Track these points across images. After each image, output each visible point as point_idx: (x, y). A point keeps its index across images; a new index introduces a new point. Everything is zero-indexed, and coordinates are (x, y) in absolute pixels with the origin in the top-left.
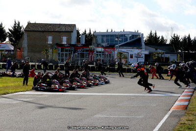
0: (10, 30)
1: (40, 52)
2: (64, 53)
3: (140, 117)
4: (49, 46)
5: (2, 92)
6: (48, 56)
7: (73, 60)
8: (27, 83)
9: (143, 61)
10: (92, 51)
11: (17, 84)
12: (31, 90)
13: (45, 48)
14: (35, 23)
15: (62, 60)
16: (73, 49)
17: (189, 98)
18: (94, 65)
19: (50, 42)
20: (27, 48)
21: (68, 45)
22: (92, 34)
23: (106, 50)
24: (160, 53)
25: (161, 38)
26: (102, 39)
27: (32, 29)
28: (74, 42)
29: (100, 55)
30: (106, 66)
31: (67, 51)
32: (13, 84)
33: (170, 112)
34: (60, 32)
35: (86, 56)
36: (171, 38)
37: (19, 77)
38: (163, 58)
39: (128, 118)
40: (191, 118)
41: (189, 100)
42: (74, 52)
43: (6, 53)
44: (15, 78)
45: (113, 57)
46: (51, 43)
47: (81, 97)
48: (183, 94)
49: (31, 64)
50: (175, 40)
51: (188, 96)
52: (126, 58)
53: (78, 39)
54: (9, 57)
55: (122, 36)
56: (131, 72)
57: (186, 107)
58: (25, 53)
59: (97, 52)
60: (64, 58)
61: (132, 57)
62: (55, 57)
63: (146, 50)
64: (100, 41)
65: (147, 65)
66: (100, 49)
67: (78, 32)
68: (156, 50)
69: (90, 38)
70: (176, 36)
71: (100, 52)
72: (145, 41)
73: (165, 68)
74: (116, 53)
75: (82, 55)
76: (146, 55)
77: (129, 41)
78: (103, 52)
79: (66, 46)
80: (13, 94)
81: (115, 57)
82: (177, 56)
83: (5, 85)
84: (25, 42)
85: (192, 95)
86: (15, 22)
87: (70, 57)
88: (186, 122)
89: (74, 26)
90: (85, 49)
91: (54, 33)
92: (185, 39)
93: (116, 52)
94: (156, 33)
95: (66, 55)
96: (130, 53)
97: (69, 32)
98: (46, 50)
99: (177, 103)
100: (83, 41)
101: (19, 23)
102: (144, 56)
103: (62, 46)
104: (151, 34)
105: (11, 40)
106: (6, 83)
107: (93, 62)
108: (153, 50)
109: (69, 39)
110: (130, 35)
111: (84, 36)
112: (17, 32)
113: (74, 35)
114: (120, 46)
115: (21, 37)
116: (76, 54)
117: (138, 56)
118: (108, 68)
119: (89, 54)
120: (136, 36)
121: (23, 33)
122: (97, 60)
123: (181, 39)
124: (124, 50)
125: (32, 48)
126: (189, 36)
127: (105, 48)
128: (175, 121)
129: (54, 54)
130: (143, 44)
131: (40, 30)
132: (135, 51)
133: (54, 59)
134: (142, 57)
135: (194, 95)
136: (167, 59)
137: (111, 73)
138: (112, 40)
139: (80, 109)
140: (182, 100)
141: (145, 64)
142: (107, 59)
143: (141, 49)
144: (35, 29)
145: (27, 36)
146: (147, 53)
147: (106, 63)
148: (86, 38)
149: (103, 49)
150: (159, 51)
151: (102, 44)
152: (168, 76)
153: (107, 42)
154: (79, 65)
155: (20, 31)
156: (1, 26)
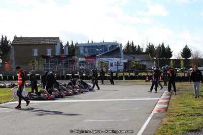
1: (27, 64)
2: (50, 64)
4: (35, 58)
6: (34, 67)
7: (58, 70)
9: (123, 68)
10: (74, 61)
11: (7, 94)
13: (31, 59)
14: (21, 37)
16: (57, 60)
17: (168, 101)
18: (78, 74)
19: (36, 54)
20: (14, 61)
21: (52, 57)
22: (74, 45)
23: (88, 59)
24: (137, 61)
25: (137, 47)
26: (84, 50)
27: (19, 43)
28: (58, 53)
29: (83, 65)
30: (89, 74)
31: (52, 62)
32: (3, 95)
33: (152, 114)
34: (45, 44)
35: (70, 66)
36: (147, 47)
37: (8, 87)
38: (140, 65)
41: (168, 103)
42: (59, 63)
44: (5, 89)
45: (95, 66)
46: (37, 55)
47: (69, 104)
48: (162, 97)
50: (151, 49)
51: (167, 99)
52: (107, 66)
53: (62, 51)
55: (102, 46)
57: (166, 110)
59: (80, 62)
60: (50, 68)
61: (112, 65)
62: (42, 68)
63: (125, 58)
64: (82, 52)
65: (126, 72)
66: (82, 59)
67: (61, 45)
68: (134, 58)
69: (73, 50)
70: (151, 44)
71: (83, 62)
72: (124, 51)
73: (143, 74)
74: (97, 63)
75: (66, 66)
76: (124, 63)
77: (109, 51)
78: (85, 62)
79: (51, 57)
80: (4, 104)
81: (97, 65)
82: (153, 63)
84: (12, 55)
85: (170, 98)
86: (2, 37)
87: (55, 67)
88: (168, 123)
89: (58, 38)
90: (69, 59)
91: (39, 46)
92: (159, 47)
94: (133, 43)
96: (110, 62)
97: (53, 44)
98: (33, 62)
99: (157, 106)
100: (67, 53)
101: (6, 38)
103: (47, 58)
104: (128, 43)
107: (77, 71)
108: (131, 58)
109: (53, 51)
110: (110, 46)
111: (67, 48)
112: (4, 46)
114: (101, 56)
115: (9, 51)
116: (61, 64)
117: (118, 64)
118: (90, 76)
119: (73, 64)
121: (10, 47)
122: (80, 69)
123: (156, 47)
124: (104, 59)
125: (19, 61)
126: (163, 44)
129: (40, 65)
130: (122, 53)
131: (26, 43)
132: (115, 60)
133: (40, 69)
135: (172, 98)
136: (145, 66)
138: (94, 50)
140: (161, 103)
142: (89, 67)
143: (120, 57)
144: (21, 43)
145: (15, 49)
146: (126, 61)
147: (88, 72)
148: (69, 49)
149: (85, 59)
150: (137, 59)
151: (84, 55)
152: (146, 81)
153: (88, 52)
154: (64, 74)
155: (7, 45)
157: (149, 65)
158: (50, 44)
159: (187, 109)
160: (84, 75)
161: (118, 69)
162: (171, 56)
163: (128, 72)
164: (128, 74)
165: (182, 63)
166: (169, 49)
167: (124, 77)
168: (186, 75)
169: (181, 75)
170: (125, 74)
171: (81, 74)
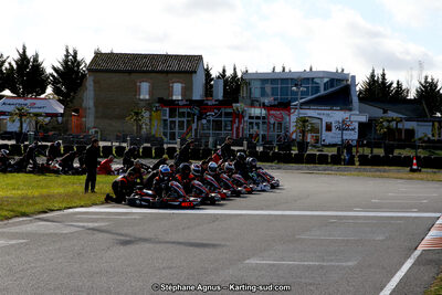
0: (54, 69)
1: (121, 117)
2: (177, 119)
3: (350, 264)
4: (142, 104)
5: (38, 207)
6: (140, 127)
7: (196, 135)
8: (93, 187)
9: (356, 137)
10: (239, 116)
11: (70, 189)
12: (102, 204)
13: (135, 109)
14: (112, 54)
15: (173, 137)
16: (196, 110)
18: (245, 148)
19: (145, 95)
20: (93, 110)
21: (184, 102)
22: (239, 76)
23: (272, 112)
24: (393, 120)
25: (395, 85)
26: (263, 89)
27: (104, 66)
28: (198, 94)
29: (257, 124)
30: (271, 149)
31: (182, 115)
32: (62, 190)
33: (417, 253)
34: (167, 72)
35: (226, 126)
36: (419, 85)
38: (400, 131)
39: (322, 267)
42: (200, 118)
43: (47, 120)
45: (287, 129)
46: (147, 97)
47: (216, 218)
49: (101, 144)
50: (429, 90)
52: (315, 130)
53: (208, 89)
54: (54, 128)
55: (306, 81)
56: (327, 163)
58: (90, 121)
59: (251, 117)
60: (177, 130)
61: (329, 128)
62: (157, 129)
63: (361, 112)
64: (256, 93)
65: (363, 146)
66: (257, 111)
67: (208, 74)
68: (385, 112)
69: (235, 86)
70: (430, 80)
71: (258, 118)
72: (361, 92)
73: (405, 153)
74: (292, 119)
75: (218, 125)
76: (361, 124)
77: (322, 92)
78: (264, 118)
79: (181, 103)
80: (58, 213)
81: (292, 129)
82: (433, 125)
83: (45, 191)
84: (88, 97)
86: (67, 50)
87: (190, 129)
89: (199, 58)
90: (223, 110)
91: (153, 75)
93: (294, 118)
94: (384, 75)
95: (181, 123)
96: (326, 120)
97: (186, 72)
98: (137, 114)
99: (433, 233)
100: (219, 94)
101: (76, 53)
102: (356, 125)
103: (173, 105)
104: (373, 76)
105: (57, 91)
106: (47, 186)
107: (242, 139)
108: (377, 112)
109: (187, 90)
110: (326, 80)
111: (221, 82)
112: (71, 73)
113: (199, 80)
114: (302, 104)
115: (81, 84)
116: (204, 121)
117: (344, 127)
118: (274, 153)
119: (233, 122)
120: (339, 81)
121: (84, 76)
122: (251, 136)
123: (441, 87)
124: (311, 113)
125: (105, 109)
127: (268, 108)
128: (427, 274)
129: (155, 123)
130: (355, 99)
131: (122, 67)
132: (336, 116)
134: (353, 130)
136: (411, 133)
137: (282, 165)
138: (285, 90)
139: (214, 246)
141: (360, 144)
142: (274, 133)
143: (350, 110)
144: (110, 66)
145: (95, 82)
146: (364, 119)
147: (271, 142)
148: (226, 82)
149: (264, 112)
150: (391, 114)
151: (262, 100)
152: (413, 171)
153: (273, 95)
154: (210, 146)
155: (78, 72)
156: (36, 60)
157: (423, 130)
158: (180, 72)
160: (260, 149)
161: (345, 137)
163: (368, 145)
164: (367, 151)
167: (356, 159)
170: (360, 150)
171: (252, 147)
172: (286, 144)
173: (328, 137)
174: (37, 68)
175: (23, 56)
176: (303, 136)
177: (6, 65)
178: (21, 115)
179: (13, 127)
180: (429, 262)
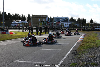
0: (27, 17)
1: (36, 24)
2: (44, 24)
3: (68, 44)
6: (39, 25)
7: (47, 26)
10: (53, 23)
13: (38, 22)
14: (35, 15)
15: (44, 26)
16: (47, 23)
19: (40, 21)
25: (74, 19)
28: (47, 20)
31: (45, 23)
33: (77, 42)
39: (64, 44)
40: (84, 44)
41: (83, 38)
43: (26, 24)
48: (82, 36)
49: (34, 27)
50: (79, 19)
52: (63, 25)
53: (48, 20)
55: (62, 18)
57: (82, 41)
58: (32, 24)
61: (65, 25)
63: (70, 23)
64: (55, 20)
66: (55, 23)
67: (48, 18)
69: (52, 19)
73: (76, 28)
75: (50, 25)
77: (64, 20)
81: (60, 25)
82: (80, 24)
84: (32, 21)
88: (82, 45)
89: (47, 15)
90: (51, 23)
91: (41, 18)
92: (82, 19)
93: (60, 23)
95: (45, 24)
96: (65, 24)
99: (80, 39)
100: (50, 20)
101: (30, 15)
103: (43, 22)
104: (71, 18)
105: (27, 20)
107: (53, 27)
108: (72, 23)
109: (45, 20)
110: (65, 18)
111: (50, 19)
112: (29, 18)
113: (47, 18)
115: (31, 19)
117: (67, 25)
120: (67, 18)
123: (81, 19)
124: (63, 23)
125: (34, 23)
127: (57, 22)
129: (41, 24)
130: (69, 21)
131: (36, 17)
132: (66, 23)
135: (85, 37)
136: (77, 25)
138: (59, 20)
140: (81, 38)
141: (70, 27)
142: (58, 26)
144: (35, 17)
145: (33, 19)
146: (70, 24)
150: (74, 23)
153: (57, 20)
156: (24, 16)
157: (78, 25)
158: (44, 17)
159: (90, 41)
160: (56, 28)
162: (86, 22)
164: (71, 28)
165: (90, 25)
166: (85, 20)
168: (91, 29)
169: (89, 29)
171: (55, 28)
172: (59, 27)
173: (65, 26)
174: (25, 17)
175: (23, 15)
176: (62, 26)
177: (20, 17)
178: (22, 23)
179: (21, 25)
180: (79, 43)
